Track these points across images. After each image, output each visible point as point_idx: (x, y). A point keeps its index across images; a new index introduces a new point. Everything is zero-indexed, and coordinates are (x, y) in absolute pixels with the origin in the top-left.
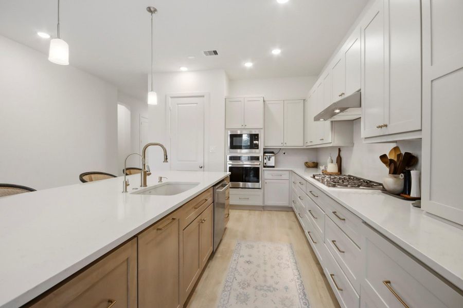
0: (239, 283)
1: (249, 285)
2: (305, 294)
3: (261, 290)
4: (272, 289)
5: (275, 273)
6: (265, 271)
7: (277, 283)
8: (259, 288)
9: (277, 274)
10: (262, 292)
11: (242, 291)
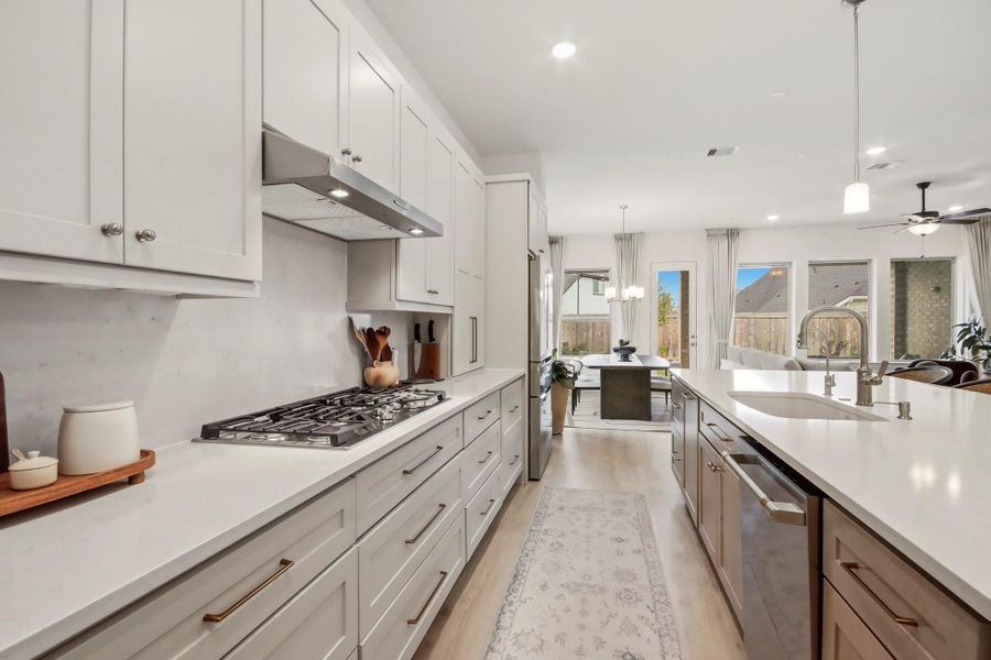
0: (638, 600)
1: (618, 596)
2: (516, 576)
3: (594, 586)
4: (573, 587)
5: (558, 621)
6: (582, 627)
7: (560, 596)
8: (597, 589)
9: (554, 615)
10: (592, 583)
11: (630, 586)
